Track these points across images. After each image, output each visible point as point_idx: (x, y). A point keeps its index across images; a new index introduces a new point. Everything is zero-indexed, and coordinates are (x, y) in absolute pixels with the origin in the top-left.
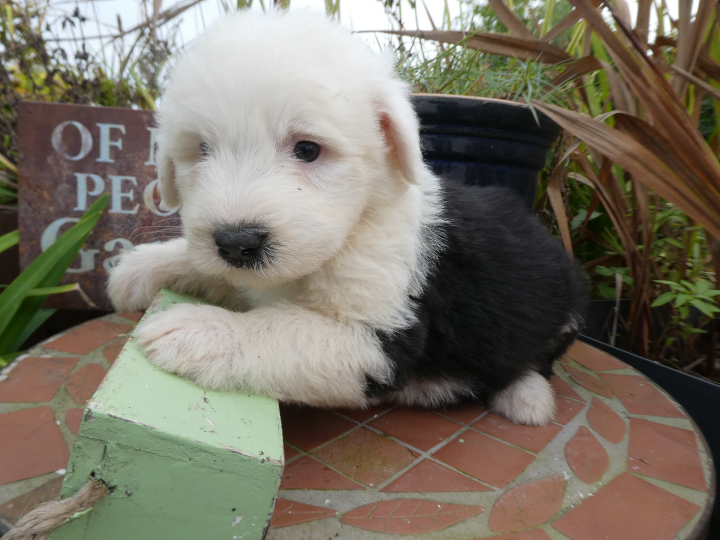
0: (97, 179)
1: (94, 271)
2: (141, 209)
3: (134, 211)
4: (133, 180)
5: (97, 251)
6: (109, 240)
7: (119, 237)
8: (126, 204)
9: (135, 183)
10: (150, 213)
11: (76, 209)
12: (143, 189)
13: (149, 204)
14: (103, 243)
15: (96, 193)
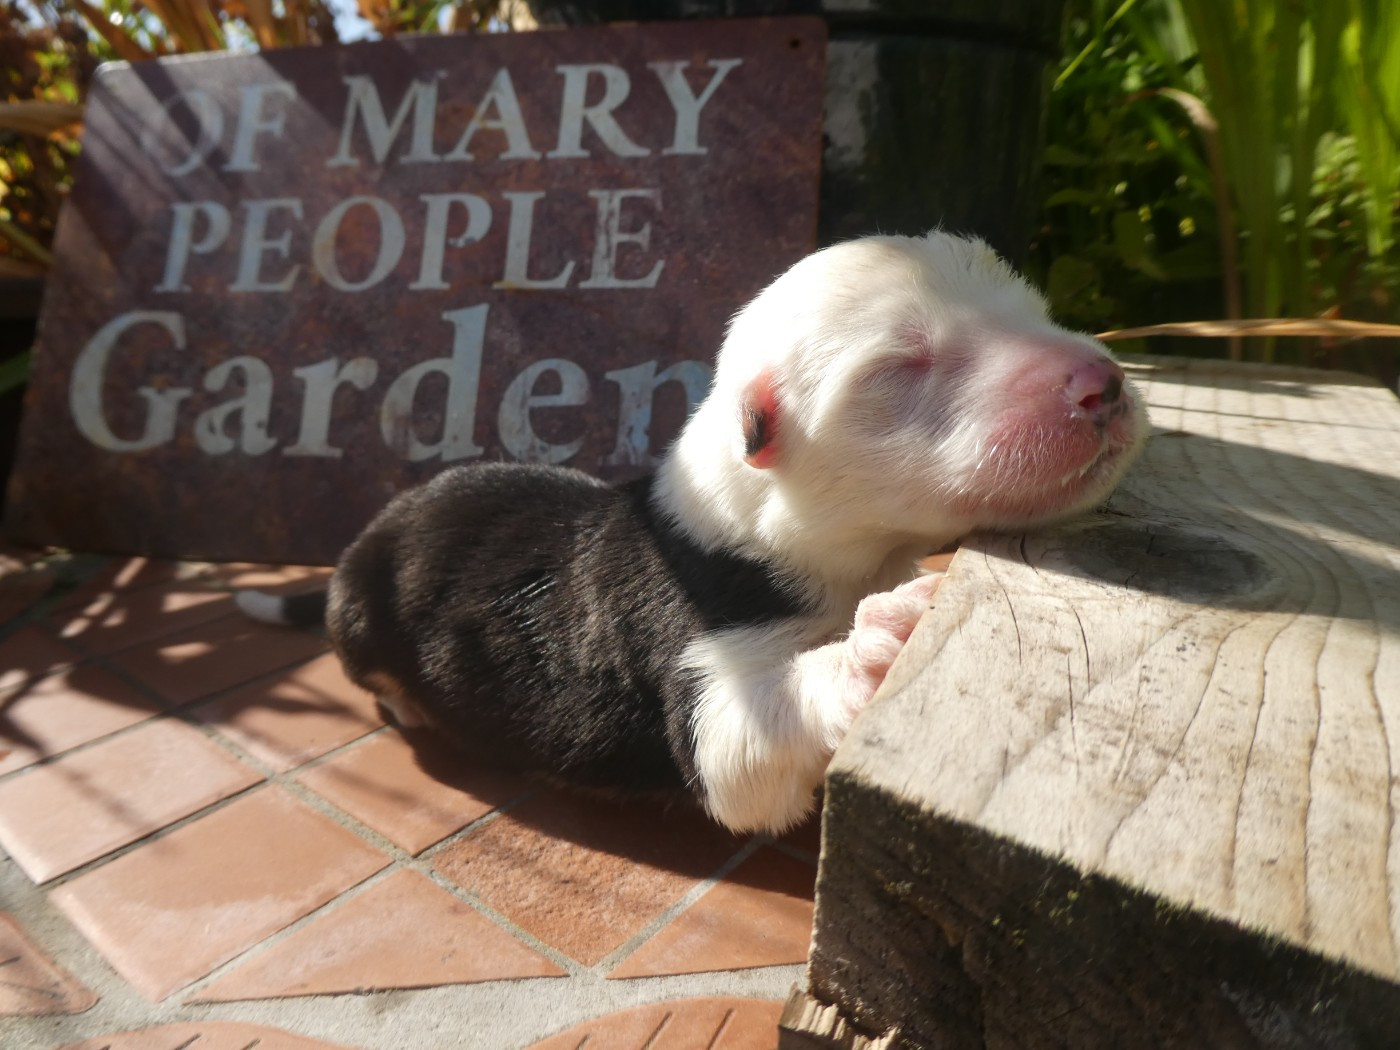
0: (218, 214)
1: (171, 445)
2: (303, 277)
3: (285, 286)
4: (295, 205)
5: (184, 393)
6: (217, 362)
7: (241, 353)
8: (272, 266)
9: (298, 213)
10: (323, 285)
11: (159, 289)
12: (314, 228)
13: (324, 263)
14: (204, 370)
15: (208, 246)
